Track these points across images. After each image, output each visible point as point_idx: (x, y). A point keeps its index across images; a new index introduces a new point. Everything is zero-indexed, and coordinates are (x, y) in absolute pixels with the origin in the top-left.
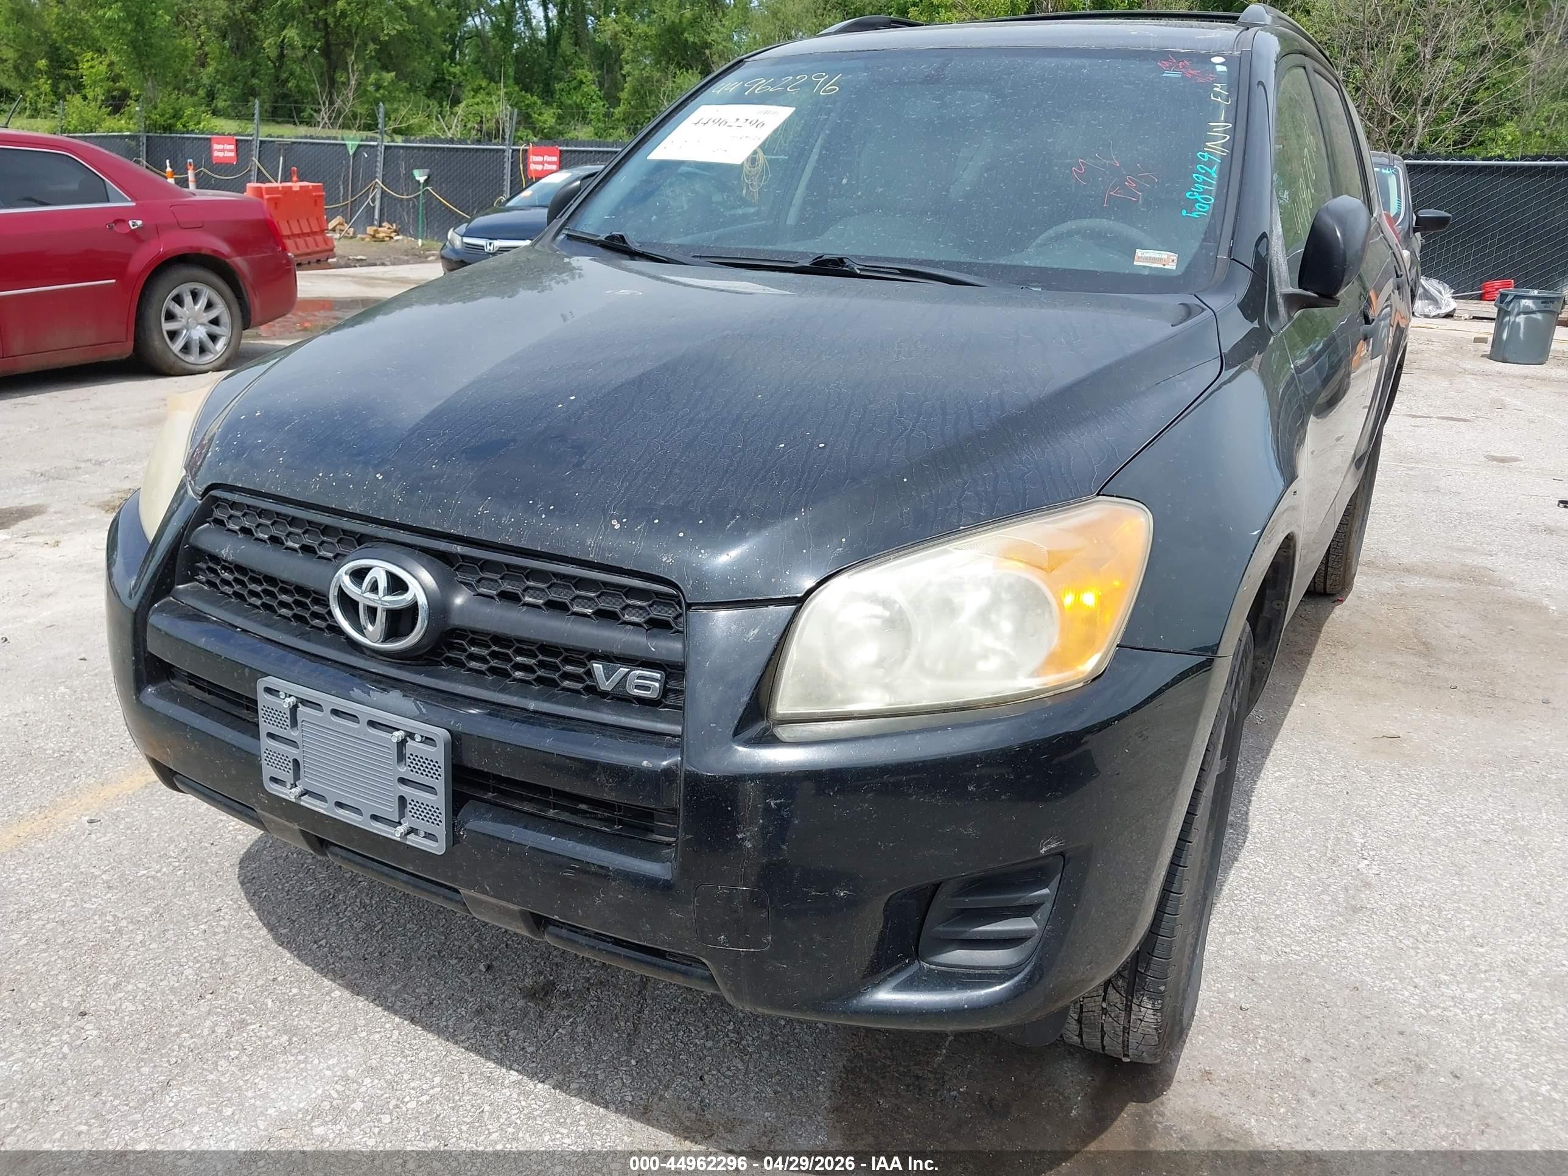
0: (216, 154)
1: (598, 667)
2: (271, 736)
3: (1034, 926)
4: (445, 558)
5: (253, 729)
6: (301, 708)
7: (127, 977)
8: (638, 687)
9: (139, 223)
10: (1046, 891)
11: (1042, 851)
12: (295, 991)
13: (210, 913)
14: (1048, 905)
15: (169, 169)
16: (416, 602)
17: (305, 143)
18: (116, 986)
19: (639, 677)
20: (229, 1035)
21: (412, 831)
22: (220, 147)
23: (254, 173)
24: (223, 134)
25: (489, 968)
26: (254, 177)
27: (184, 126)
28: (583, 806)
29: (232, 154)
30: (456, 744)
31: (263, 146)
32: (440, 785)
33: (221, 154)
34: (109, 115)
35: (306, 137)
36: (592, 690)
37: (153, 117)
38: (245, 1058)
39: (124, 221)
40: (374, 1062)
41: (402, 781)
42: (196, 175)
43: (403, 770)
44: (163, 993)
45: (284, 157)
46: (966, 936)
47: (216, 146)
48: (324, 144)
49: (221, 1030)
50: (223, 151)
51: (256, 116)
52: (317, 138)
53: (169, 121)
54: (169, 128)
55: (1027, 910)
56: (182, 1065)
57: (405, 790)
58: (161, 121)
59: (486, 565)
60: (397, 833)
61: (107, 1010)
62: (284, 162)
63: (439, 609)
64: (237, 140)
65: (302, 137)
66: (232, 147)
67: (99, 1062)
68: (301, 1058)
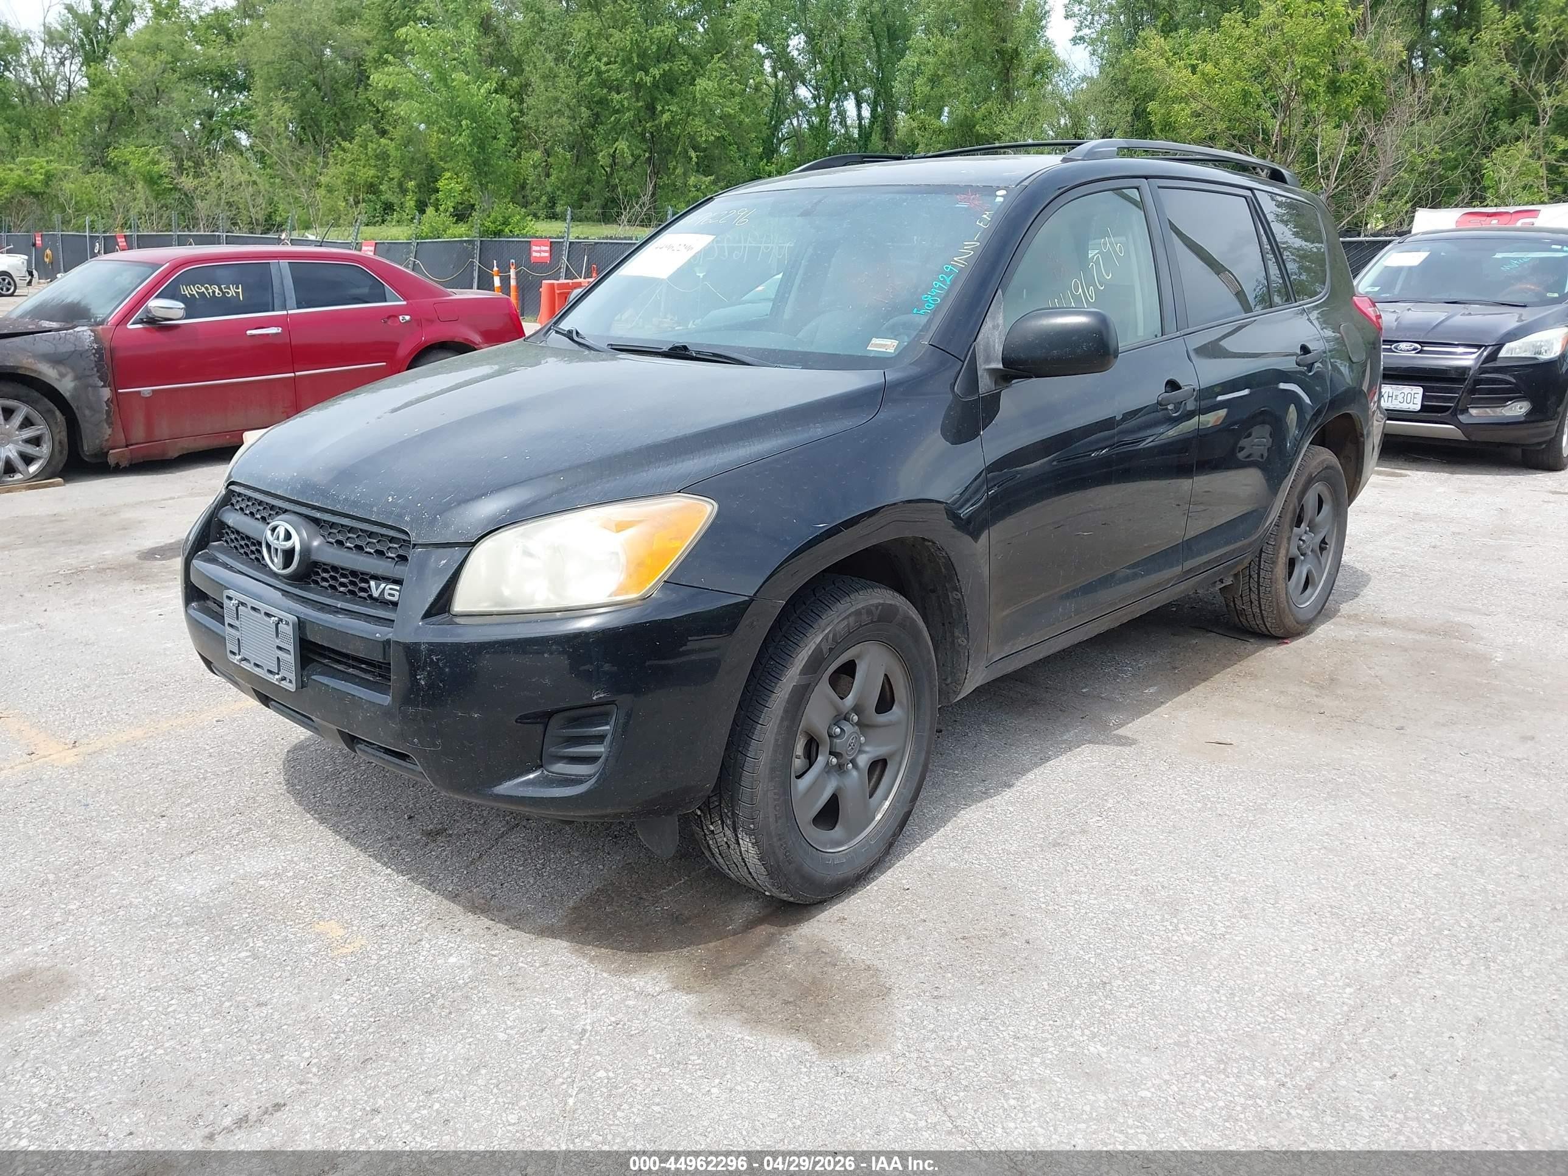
0: (534, 254)
1: (372, 583)
2: (230, 625)
3: (603, 750)
4: (316, 521)
5: (220, 619)
6: (241, 608)
7: (196, 801)
8: (390, 594)
9: (408, 318)
10: (608, 727)
11: (594, 698)
12: (287, 817)
13: (261, 775)
14: (609, 736)
15: (495, 269)
16: (294, 547)
17: (605, 243)
18: (188, 805)
19: (391, 589)
20: (238, 834)
21: (284, 679)
22: (538, 248)
23: (563, 270)
24: (541, 237)
25: (410, 817)
26: (563, 274)
27: (511, 231)
28: (363, 666)
29: (547, 254)
30: (301, 625)
31: (572, 246)
32: (291, 648)
33: (538, 255)
34: (454, 223)
35: (607, 238)
36: (371, 596)
37: (487, 224)
38: (241, 846)
39: (396, 317)
40: (311, 856)
41: (279, 648)
42: (517, 273)
43: (278, 642)
44: (212, 810)
45: (588, 256)
46: (560, 754)
47: (534, 248)
48: (621, 244)
49: (234, 832)
50: (540, 252)
51: (568, 217)
52: (616, 238)
53: (499, 228)
54: (498, 233)
55: (600, 739)
56: (204, 845)
57: (280, 653)
58: (492, 227)
59: (333, 525)
60: (274, 679)
61: (177, 816)
62: (588, 260)
63: (306, 551)
64: (551, 242)
65: (603, 238)
66: (547, 248)
67: (160, 839)
68: (272, 849)
